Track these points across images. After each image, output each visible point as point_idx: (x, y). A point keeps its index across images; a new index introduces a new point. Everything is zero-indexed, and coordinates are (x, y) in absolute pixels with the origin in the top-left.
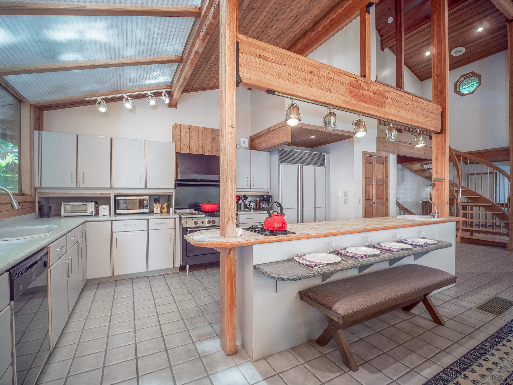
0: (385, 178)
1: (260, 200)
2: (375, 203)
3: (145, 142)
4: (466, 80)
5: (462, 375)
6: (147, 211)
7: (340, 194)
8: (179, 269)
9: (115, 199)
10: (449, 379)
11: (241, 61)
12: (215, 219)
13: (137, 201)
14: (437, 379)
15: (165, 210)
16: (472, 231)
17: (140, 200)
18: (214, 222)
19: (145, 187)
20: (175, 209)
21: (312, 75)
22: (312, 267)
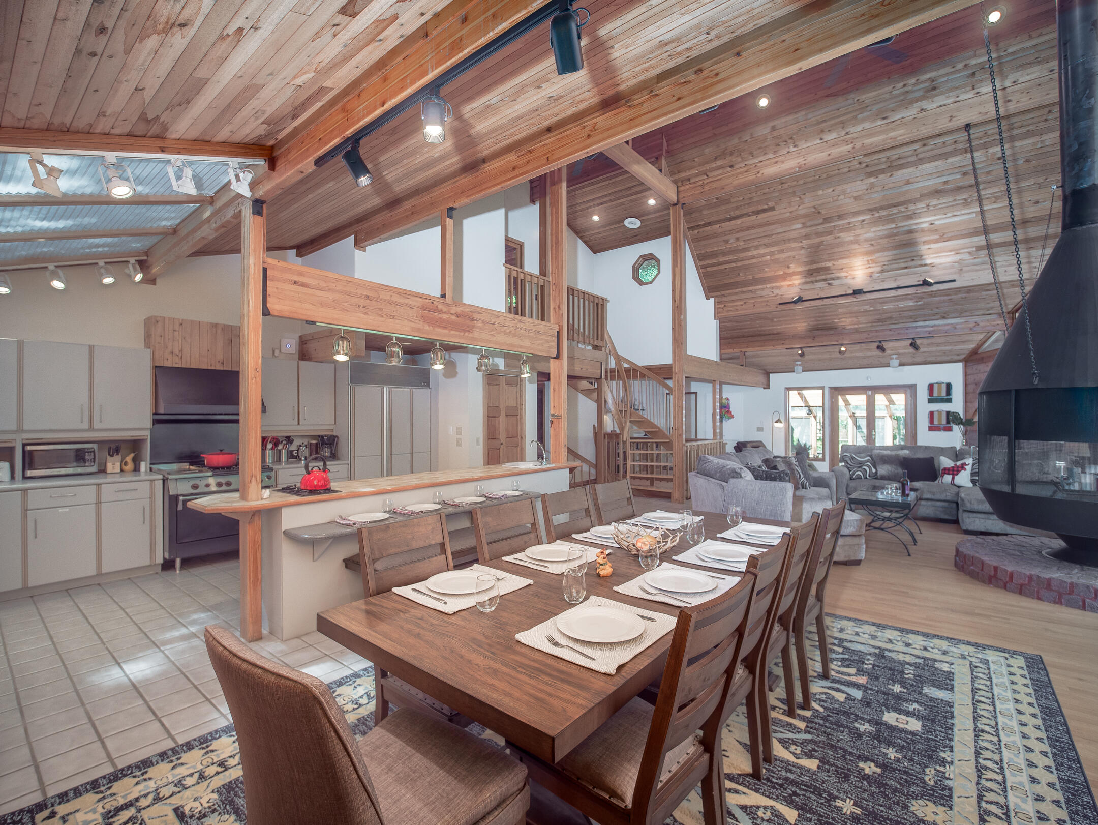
0: (519, 407)
1: (316, 444)
2: (504, 444)
3: (91, 348)
4: (646, 263)
6: (94, 469)
7: (452, 431)
8: (160, 567)
9: (24, 452)
11: (270, 290)
12: (231, 478)
13: (72, 454)
15: (130, 466)
16: (653, 478)
17: (78, 450)
18: (228, 484)
19: (91, 428)
20: (151, 464)
21: (368, 301)
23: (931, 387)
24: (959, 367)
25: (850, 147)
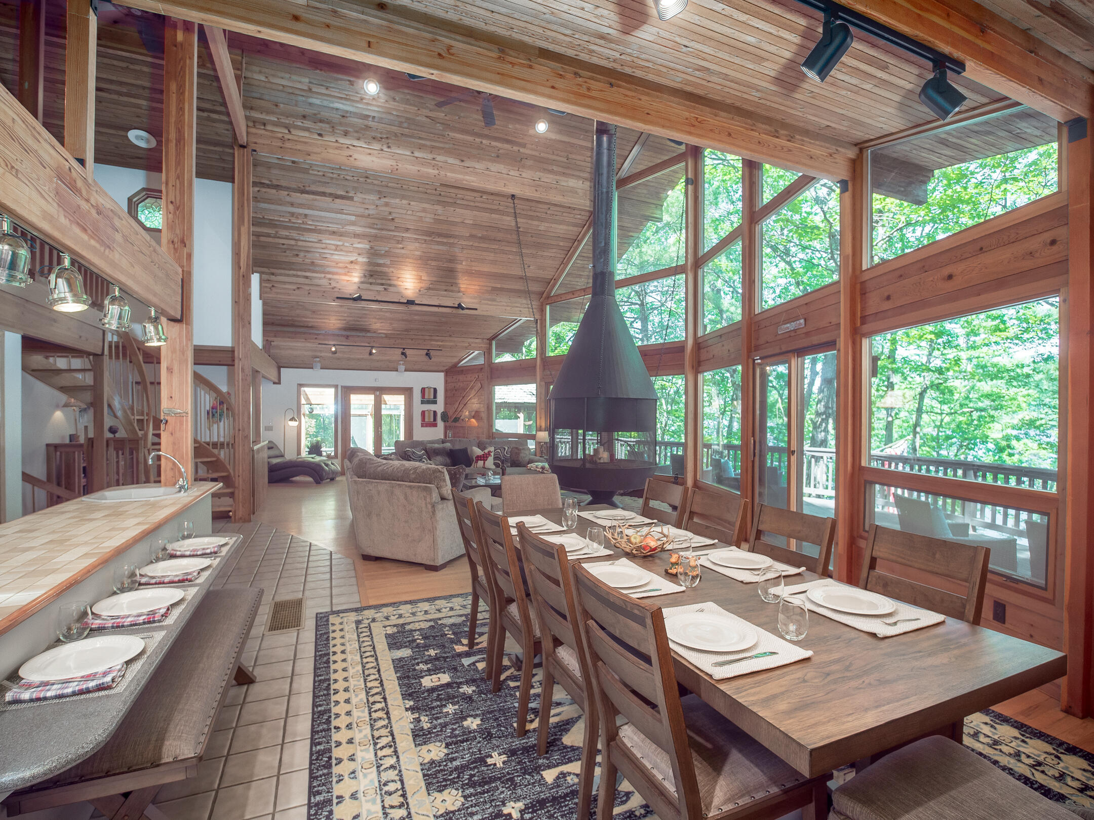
5: (333, 730)
10: (327, 746)
14: (317, 759)
22: (109, 688)
23: (423, 390)
24: (441, 376)
25: (436, 172)
